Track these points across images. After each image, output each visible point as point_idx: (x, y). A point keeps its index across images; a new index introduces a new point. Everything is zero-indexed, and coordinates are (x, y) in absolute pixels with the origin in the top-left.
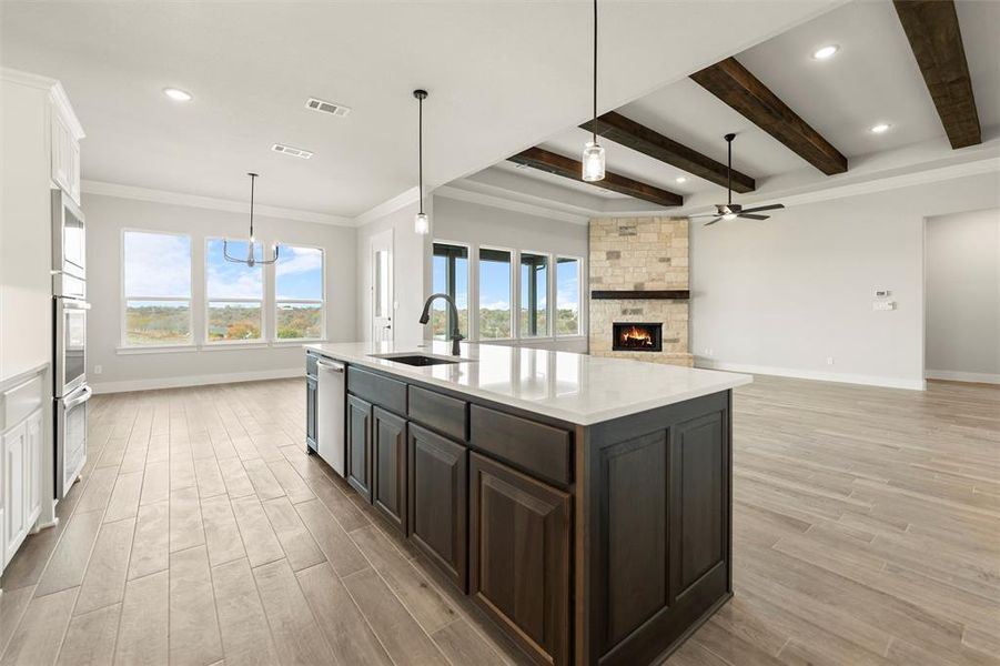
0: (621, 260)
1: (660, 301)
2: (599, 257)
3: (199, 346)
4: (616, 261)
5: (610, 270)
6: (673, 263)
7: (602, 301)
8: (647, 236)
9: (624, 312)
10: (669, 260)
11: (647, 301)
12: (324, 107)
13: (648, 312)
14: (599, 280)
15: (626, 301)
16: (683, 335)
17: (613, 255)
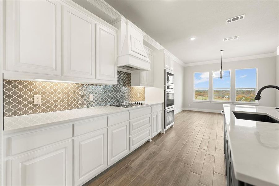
3: (211, 102)
12: (233, 20)
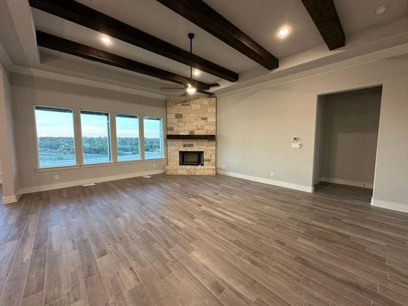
0: (183, 119)
1: (202, 141)
2: (172, 117)
4: (180, 119)
5: (177, 123)
6: (208, 121)
7: (174, 140)
8: (195, 106)
9: (185, 146)
10: (206, 119)
11: (196, 141)
14: (172, 129)
15: (185, 140)
16: (213, 158)
17: (179, 116)
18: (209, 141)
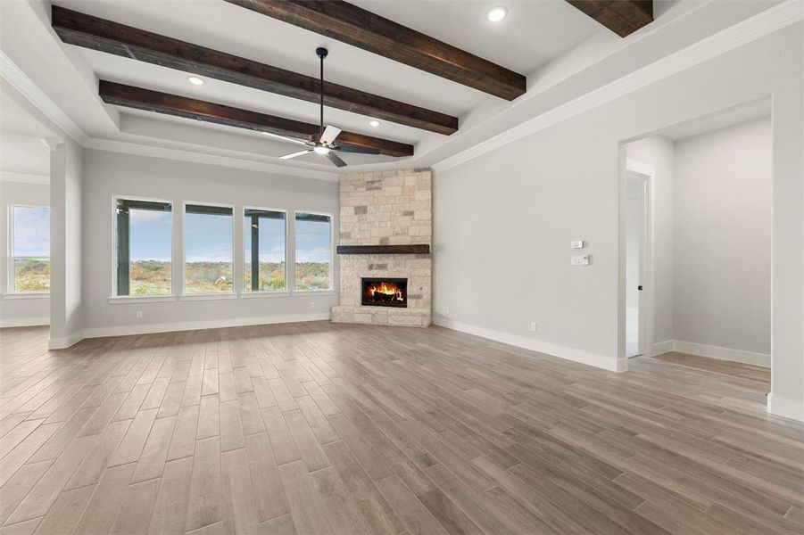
0: (368, 215)
1: (404, 256)
2: (348, 212)
4: (364, 216)
5: (357, 224)
6: (416, 216)
7: (351, 256)
8: (391, 189)
9: (371, 267)
10: (412, 213)
11: (391, 256)
13: (393, 267)
14: (348, 235)
15: (372, 256)
16: (427, 290)
17: (361, 210)
18: (417, 257)
